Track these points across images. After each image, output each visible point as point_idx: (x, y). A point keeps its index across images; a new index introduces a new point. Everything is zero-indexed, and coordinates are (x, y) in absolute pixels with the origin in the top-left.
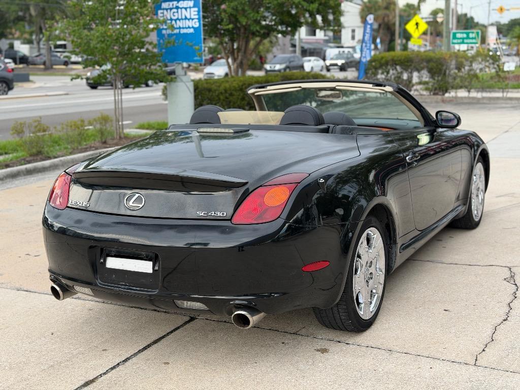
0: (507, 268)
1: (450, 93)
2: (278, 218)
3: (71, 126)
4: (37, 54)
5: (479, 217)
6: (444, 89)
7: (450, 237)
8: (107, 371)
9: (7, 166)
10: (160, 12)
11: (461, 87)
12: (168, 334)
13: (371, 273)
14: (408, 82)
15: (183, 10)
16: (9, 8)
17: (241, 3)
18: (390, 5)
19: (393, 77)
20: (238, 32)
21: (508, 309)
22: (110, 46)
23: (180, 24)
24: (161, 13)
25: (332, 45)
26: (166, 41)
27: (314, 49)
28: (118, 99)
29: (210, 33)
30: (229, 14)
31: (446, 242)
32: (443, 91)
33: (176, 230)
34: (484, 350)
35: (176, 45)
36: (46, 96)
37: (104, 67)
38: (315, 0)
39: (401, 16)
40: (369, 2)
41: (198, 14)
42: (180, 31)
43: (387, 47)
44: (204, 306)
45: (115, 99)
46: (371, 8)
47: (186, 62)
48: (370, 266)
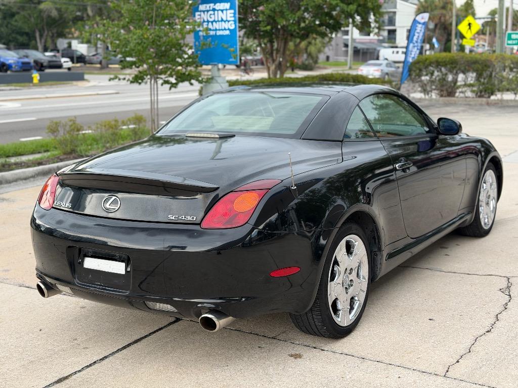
0: (505, 278)
1: (496, 95)
2: (245, 224)
3: (105, 126)
4: (94, 53)
5: (489, 226)
6: (490, 91)
7: (457, 245)
8: (82, 369)
9: (40, 164)
10: (197, 14)
11: (508, 90)
12: (150, 334)
13: (351, 280)
14: (453, 85)
15: (220, 12)
16: (68, 8)
17: (279, 5)
18: (447, 4)
19: (437, 79)
20: (277, 33)
21: (495, 320)
22: (147, 47)
23: (216, 26)
24: (199, 15)
25: (386, 45)
26: (201, 43)
27: (368, 49)
28: (154, 99)
29: (249, 34)
30: (267, 16)
31: (451, 250)
32: (489, 93)
33: (147, 233)
34: (458, 362)
35: (212, 47)
36: (98, 94)
37: (141, 69)
38: (354, 1)
39: (457, 16)
40: (426, 1)
41: (234, 16)
42: (216, 33)
43: (443, 47)
44: (172, 308)
45: (151, 100)
46: (427, 7)
47: (222, 63)
48: (350, 273)
